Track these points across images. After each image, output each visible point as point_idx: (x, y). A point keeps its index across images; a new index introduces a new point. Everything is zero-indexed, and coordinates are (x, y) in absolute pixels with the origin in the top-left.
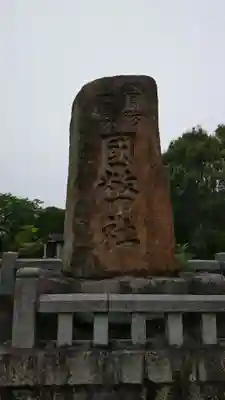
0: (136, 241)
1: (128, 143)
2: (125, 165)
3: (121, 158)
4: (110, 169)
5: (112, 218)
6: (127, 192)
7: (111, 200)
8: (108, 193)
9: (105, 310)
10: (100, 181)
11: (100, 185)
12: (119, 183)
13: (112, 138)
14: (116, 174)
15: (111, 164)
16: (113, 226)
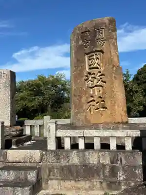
0: (105, 108)
1: (99, 56)
2: (98, 68)
3: (96, 65)
5: (92, 96)
6: (100, 83)
7: (91, 88)
8: (90, 83)
10: (85, 78)
11: (86, 80)
12: (95, 78)
13: (91, 54)
14: (94, 74)
15: (90, 69)
16: (94, 101)
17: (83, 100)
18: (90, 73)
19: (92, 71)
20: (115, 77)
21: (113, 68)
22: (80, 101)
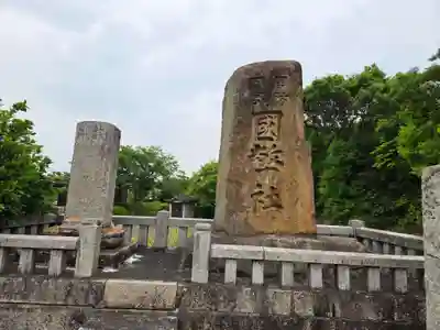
0: (279, 206)
1: (275, 121)
2: (272, 139)
3: (269, 135)
4: (258, 142)
5: (259, 185)
6: (273, 164)
7: (259, 170)
8: (256, 163)
9: (261, 258)
10: (250, 153)
11: (250, 157)
12: (266, 155)
13: (262, 116)
14: (264, 148)
15: (259, 139)
16: (261, 193)
17: (245, 190)
18: (257, 146)
19: (261, 143)
20: (299, 157)
21: (297, 142)
22: (238, 192)
